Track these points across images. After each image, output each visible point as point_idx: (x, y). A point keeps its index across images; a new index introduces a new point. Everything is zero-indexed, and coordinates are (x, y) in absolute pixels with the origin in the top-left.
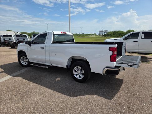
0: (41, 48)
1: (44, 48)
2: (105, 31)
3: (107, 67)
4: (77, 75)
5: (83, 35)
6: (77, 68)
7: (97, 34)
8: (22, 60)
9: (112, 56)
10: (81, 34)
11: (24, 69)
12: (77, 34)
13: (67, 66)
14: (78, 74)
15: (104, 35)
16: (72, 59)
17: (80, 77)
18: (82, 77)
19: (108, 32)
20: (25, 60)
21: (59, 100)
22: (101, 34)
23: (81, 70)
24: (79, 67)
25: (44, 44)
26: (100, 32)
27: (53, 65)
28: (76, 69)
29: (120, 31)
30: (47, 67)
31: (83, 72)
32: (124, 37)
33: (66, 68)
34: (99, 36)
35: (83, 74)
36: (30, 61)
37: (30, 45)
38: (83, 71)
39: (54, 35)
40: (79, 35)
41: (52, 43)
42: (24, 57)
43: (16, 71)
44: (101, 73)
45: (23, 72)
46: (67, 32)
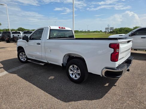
0: (37, 44)
1: (40, 44)
2: (111, 28)
3: (106, 68)
4: (72, 74)
5: (89, 32)
6: (73, 67)
7: (103, 31)
8: (21, 56)
9: (112, 54)
10: (87, 31)
11: (22, 66)
12: (83, 31)
13: (62, 64)
14: (74, 73)
15: (110, 32)
16: (69, 56)
17: (76, 77)
18: (78, 77)
19: (114, 29)
20: (24, 56)
21: (47, 105)
22: (107, 31)
23: (77, 69)
24: (75, 66)
25: (41, 40)
26: (106, 29)
27: (50, 62)
28: (71, 67)
29: (127, 28)
30: (43, 64)
31: (79, 72)
32: (130, 33)
33: (61, 65)
34: (105, 33)
35: (79, 74)
36: (28, 57)
37: (28, 41)
38: (79, 70)
39: (51, 30)
40: (85, 32)
41: (48, 38)
42: (23, 53)
43: (14, 68)
44: (100, 74)
45: (20, 68)
46: (66, 28)
